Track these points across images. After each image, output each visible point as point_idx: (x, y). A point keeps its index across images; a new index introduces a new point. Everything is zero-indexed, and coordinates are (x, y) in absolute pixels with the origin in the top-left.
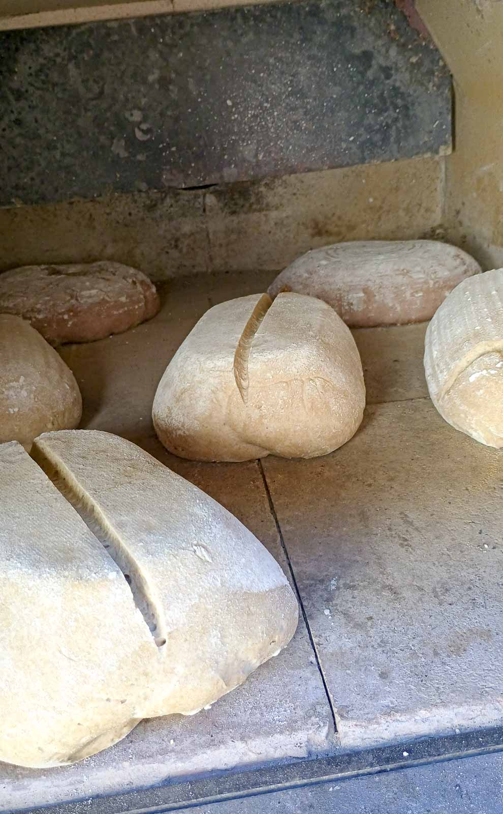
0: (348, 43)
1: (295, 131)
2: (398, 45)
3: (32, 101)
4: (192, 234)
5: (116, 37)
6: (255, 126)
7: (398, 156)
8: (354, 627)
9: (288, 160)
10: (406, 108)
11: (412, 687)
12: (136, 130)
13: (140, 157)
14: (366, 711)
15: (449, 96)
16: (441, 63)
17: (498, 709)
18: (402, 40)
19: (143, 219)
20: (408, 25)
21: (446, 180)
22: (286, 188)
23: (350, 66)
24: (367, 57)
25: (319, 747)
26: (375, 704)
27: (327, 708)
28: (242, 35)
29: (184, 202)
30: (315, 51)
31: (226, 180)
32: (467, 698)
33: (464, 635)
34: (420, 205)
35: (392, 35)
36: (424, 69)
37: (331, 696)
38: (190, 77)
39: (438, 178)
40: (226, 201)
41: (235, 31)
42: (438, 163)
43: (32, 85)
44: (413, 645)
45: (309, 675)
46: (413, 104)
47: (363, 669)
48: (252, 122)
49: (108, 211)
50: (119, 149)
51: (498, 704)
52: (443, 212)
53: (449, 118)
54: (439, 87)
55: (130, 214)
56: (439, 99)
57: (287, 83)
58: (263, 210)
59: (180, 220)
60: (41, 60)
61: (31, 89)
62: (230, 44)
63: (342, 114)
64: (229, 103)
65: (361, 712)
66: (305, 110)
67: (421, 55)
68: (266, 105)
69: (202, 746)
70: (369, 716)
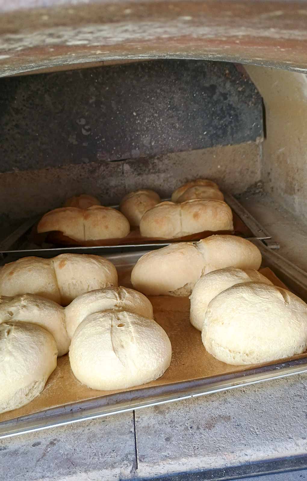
0: (202, 80)
1: (172, 129)
2: (231, 82)
3: (24, 115)
4: (116, 186)
5: (71, 80)
6: (150, 126)
7: (232, 142)
8: (158, 413)
9: (168, 145)
10: (236, 115)
11: (182, 446)
12: (83, 130)
13: (84, 144)
14: (154, 458)
15: (261, 109)
16: (256, 91)
17: (224, 459)
18: (233, 79)
19: (88, 178)
20: (236, 70)
21: (263, 156)
22: (169, 160)
23: (203, 93)
24: (213, 88)
25: (126, 477)
26: (159, 454)
27: (134, 456)
28: (141, 77)
29: (111, 168)
30: (183, 85)
31: (134, 156)
32: (208, 452)
33: (216, 418)
34: (248, 169)
35: (227, 76)
36: (246, 94)
37: (137, 450)
38: (113, 100)
39: (258, 154)
40: (136, 168)
41: (138, 75)
42: (258, 146)
43: (25, 106)
44: (187, 424)
45: (128, 438)
46: (240, 114)
47: (158, 436)
48: (148, 125)
49: (68, 173)
50: (73, 140)
51: (224, 456)
52: (262, 173)
53: (262, 121)
54: (255, 104)
55: (81, 175)
56: (256, 111)
57: (167, 103)
58: (156, 172)
59: (109, 178)
60: (29, 93)
61: (24, 108)
62: (135, 82)
63: (199, 120)
64: (135, 114)
65: (151, 459)
66: (178, 118)
67: (244, 86)
68: (155, 115)
69: (63, 475)
70: (155, 461)
